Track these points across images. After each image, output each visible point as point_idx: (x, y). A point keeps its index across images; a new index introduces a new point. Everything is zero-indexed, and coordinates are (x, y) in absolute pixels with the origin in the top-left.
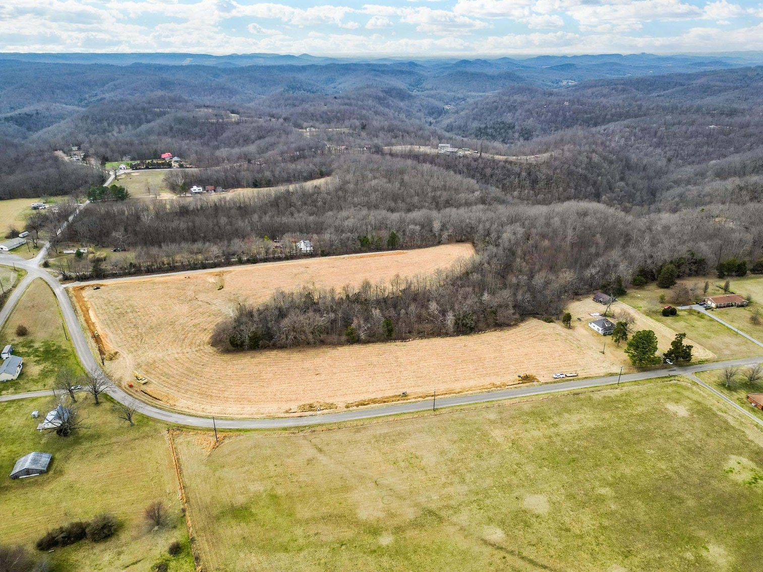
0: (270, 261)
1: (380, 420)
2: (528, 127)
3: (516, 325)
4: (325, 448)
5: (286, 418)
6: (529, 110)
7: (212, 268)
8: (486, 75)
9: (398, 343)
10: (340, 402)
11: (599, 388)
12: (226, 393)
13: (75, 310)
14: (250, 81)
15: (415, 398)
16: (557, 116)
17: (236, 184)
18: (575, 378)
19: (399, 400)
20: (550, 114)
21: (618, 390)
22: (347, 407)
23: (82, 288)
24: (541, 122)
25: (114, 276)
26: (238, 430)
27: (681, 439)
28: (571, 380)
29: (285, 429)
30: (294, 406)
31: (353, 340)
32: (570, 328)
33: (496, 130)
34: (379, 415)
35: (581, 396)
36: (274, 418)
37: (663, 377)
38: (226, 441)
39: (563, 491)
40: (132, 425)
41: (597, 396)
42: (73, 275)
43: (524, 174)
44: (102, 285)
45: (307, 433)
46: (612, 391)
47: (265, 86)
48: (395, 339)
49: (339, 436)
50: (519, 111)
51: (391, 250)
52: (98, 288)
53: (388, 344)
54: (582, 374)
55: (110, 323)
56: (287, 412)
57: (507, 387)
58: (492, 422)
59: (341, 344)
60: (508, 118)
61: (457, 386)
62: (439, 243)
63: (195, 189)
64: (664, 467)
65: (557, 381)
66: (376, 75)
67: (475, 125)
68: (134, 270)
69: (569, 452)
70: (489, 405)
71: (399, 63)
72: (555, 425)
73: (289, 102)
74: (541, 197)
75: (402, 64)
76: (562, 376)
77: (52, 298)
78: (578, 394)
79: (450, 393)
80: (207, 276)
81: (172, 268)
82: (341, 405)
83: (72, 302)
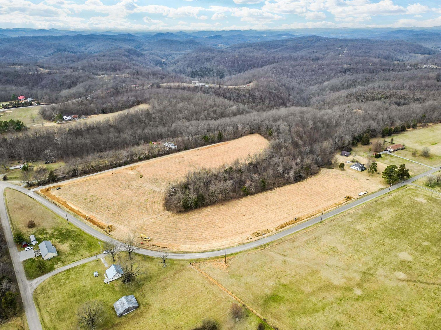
0: (157, 157)
1: (300, 234)
2: (220, 70)
3: (318, 173)
4: (285, 254)
5: (250, 242)
6: (218, 61)
7: (125, 165)
8: (179, 41)
9: (270, 191)
10: (272, 227)
11: (382, 197)
13: (56, 205)
14: (28, 47)
15: (306, 218)
16: (234, 63)
17: (88, 113)
20: (230, 63)
21: (391, 196)
22: (277, 230)
23: (48, 190)
24: (227, 67)
25: (64, 179)
27: (433, 213)
28: (368, 195)
29: (256, 248)
30: (249, 235)
31: (247, 193)
32: (343, 170)
33: (203, 72)
34: (297, 231)
36: (243, 244)
39: (410, 248)
40: (166, 266)
41: (385, 201)
42: (35, 182)
43: (248, 95)
44: (61, 186)
45: (269, 247)
46: (388, 197)
48: (267, 190)
49: (287, 246)
50: (213, 61)
51: (221, 142)
52: (60, 188)
53: (265, 193)
54: (370, 192)
55: (89, 209)
56: (247, 239)
57: (343, 204)
58: (352, 222)
59: (240, 197)
60: (208, 65)
61: (320, 208)
62: (242, 136)
63: (66, 117)
65: (362, 196)
66: (112, 42)
67: (189, 69)
68: (74, 174)
69: (397, 229)
70: (343, 214)
71: (122, 34)
72: (380, 218)
73: (69, 59)
74: (259, 107)
75: (124, 35)
76: (362, 194)
77: (31, 200)
78: (376, 201)
79: (320, 212)
82: (273, 230)
83: (48, 200)
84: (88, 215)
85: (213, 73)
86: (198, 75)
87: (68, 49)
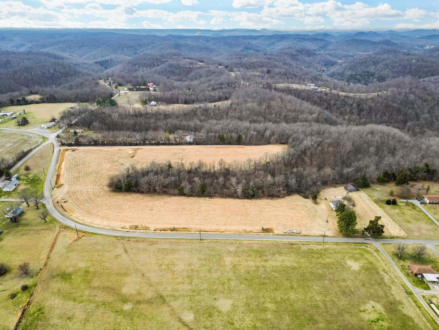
0: (166, 145)
1: (167, 241)
2: (384, 76)
3: (283, 197)
4: (129, 251)
5: (120, 231)
6: (387, 65)
9: (207, 199)
10: (152, 227)
11: (308, 243)
12: (99, 213)
13: (57, 161)
14: (224, 45)
15: (195, 231)
16: (405, 68)
17: (176, 101)
18: (299, 234)
19: (185, 231)
20: (400, 67)
21: (321, 246)
22: (155, 230)
23: (67, 150)
24: (394, 72)
26: (93, 233)
27: (342, 284)
28: (294, 235)
29: (116, 237)
30: (128, 225)
31: (182, 193)
32: (316, 203)
33: (362, 77)
34: (169, 238)
35: (294, 246)
36: (114, 230)
37: (357, 243)
38: (83, 238)
39: (245, 300)
40: (46, 222)
41: (305, 248)
42: (66, 143)
44: (77, 149)
45: (125, 241)
46: (317, 246)
47: (232, 47)
48: (206, 196)
49: (141, 245)
50: (380, 65)
51: (237, 145)
52: (74, 151)
53: (201, 198)
54: (303, 233)
55: (67, 170)
56: (122, 228)
57: (252, 233)
58: (229, 252)
59: (175, 195)
60: (372, 69)
61: (223, 228)
62: (269, 143)
63: (153, 103)
64: (318, 299)
65: (285, 234)
66: (299, 41)
67: (349, 73)
68: (96, 143)
69: (264, 278)
70: (233, 242)
71: (317, 34)
72: (266, 261)
73: (238, 56)
75: (319, 34)
76: (289, 232)
77: (51, 154)
78: (292, 244)
79: (216, 232)
80: (129, 150)
81: (114, 144)
82: (153, 229)
83: (58, 156)
84: (62, 172)
85: (373, 78)
86: (356, 79)
87: (254, 48)
